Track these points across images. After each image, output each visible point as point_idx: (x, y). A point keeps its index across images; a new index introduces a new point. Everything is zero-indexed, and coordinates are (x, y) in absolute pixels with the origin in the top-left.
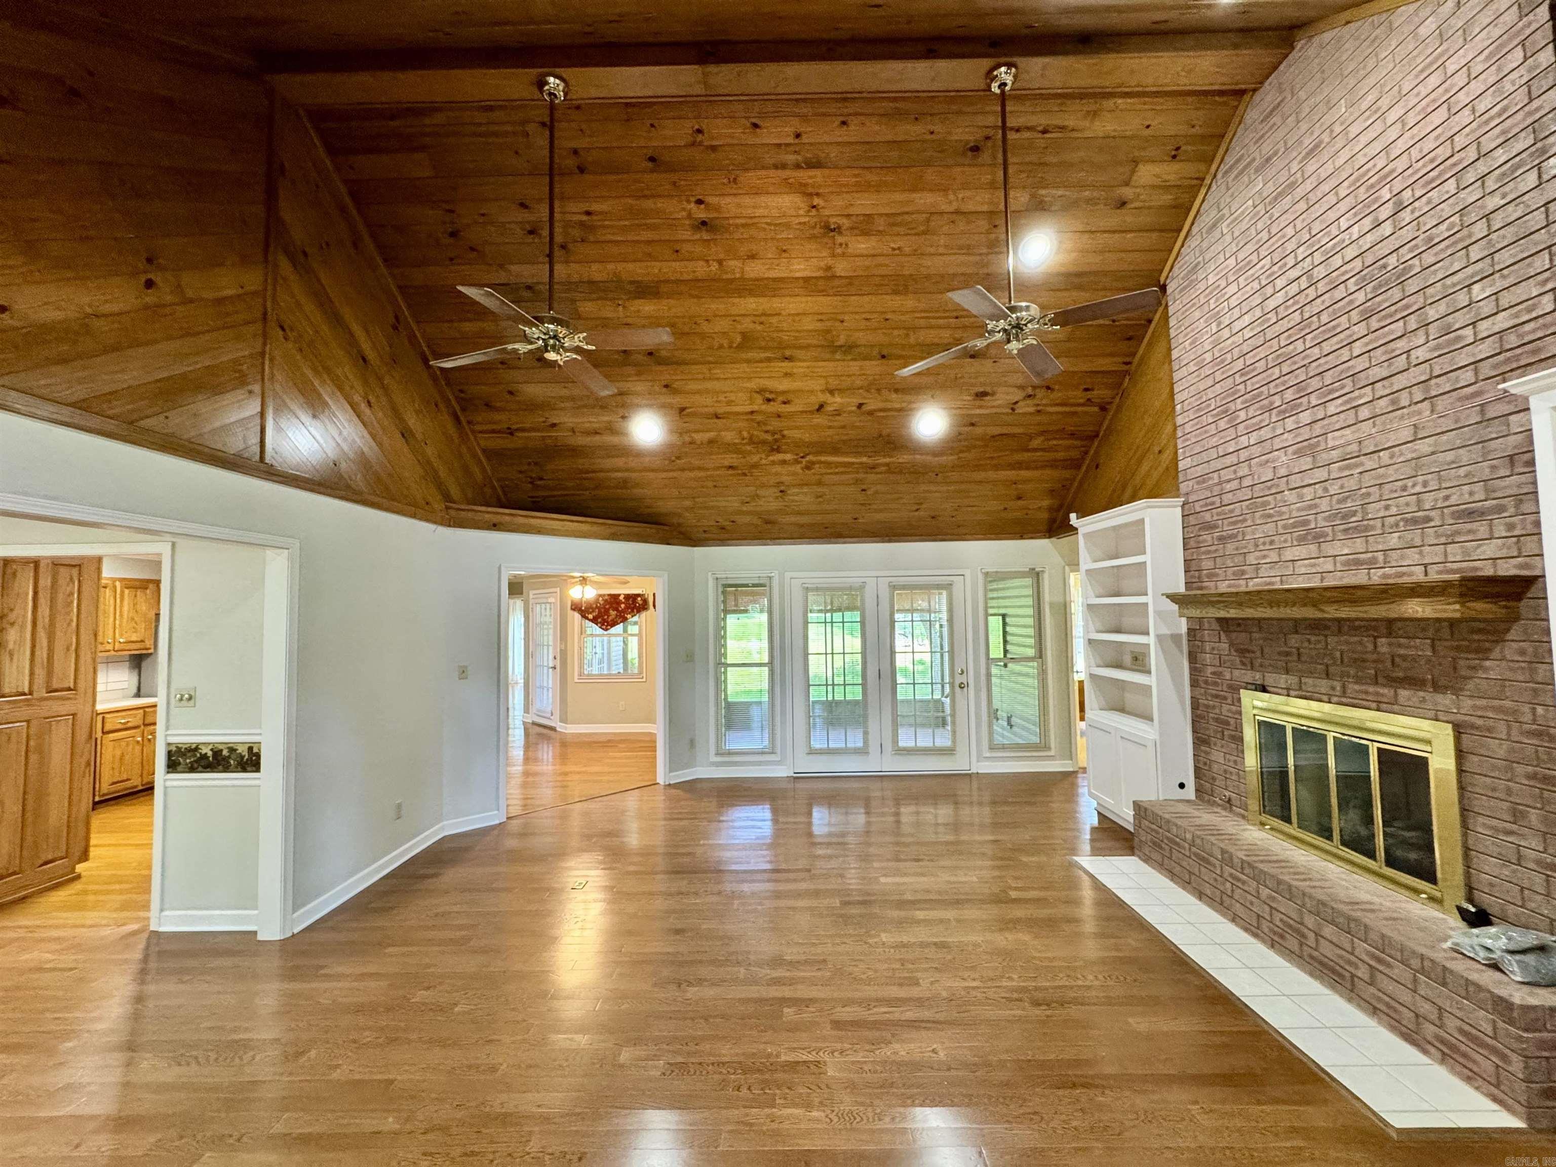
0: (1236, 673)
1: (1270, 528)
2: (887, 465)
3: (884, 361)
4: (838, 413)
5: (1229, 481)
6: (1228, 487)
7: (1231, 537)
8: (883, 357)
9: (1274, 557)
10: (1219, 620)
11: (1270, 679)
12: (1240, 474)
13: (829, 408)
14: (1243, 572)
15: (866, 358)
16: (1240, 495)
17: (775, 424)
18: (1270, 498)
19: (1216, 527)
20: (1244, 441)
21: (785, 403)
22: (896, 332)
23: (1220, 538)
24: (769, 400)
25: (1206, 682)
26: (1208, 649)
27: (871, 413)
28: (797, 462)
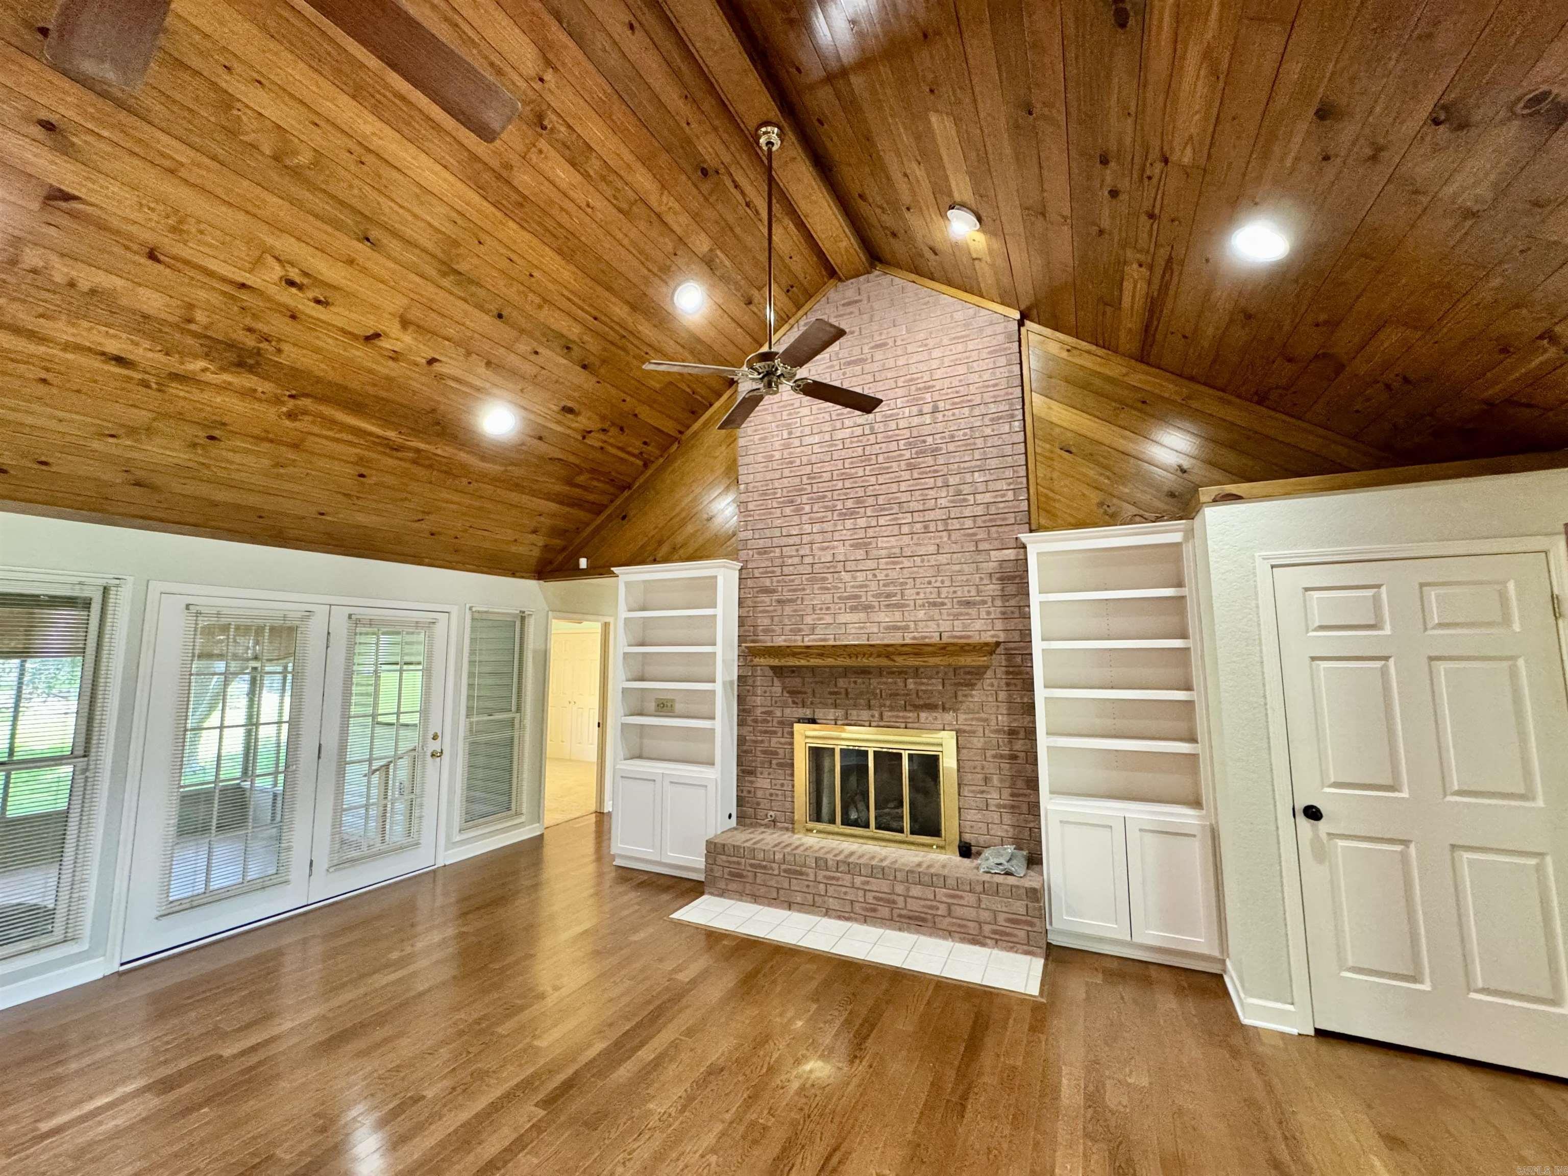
0: (788, 711)
1: (828, 598)
2: (418, 451)
3: (498, 322)
4: (395, 356)
5: (791, 557)
6: (790, 561)
7: (790, 601)
8: (500, 316)
9: (829, 619)
10: (772, 668)
11: (819, 714)
12: (802, 553)
13: (384, 343)
14: (800, 630)
15: (480, 307)
16: (801, 569)
17: (278, 325)
18: (828, 576)
19: (774, 591)
20: (807, 528)
21: (318, 302)
22: (531, 296)
23: (779, 601)
24: (291, 283)
25: (756, 721)
26: (759, 692)
27: (440, 377)
28: (277, 401)
